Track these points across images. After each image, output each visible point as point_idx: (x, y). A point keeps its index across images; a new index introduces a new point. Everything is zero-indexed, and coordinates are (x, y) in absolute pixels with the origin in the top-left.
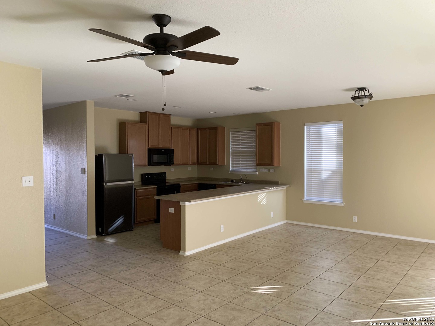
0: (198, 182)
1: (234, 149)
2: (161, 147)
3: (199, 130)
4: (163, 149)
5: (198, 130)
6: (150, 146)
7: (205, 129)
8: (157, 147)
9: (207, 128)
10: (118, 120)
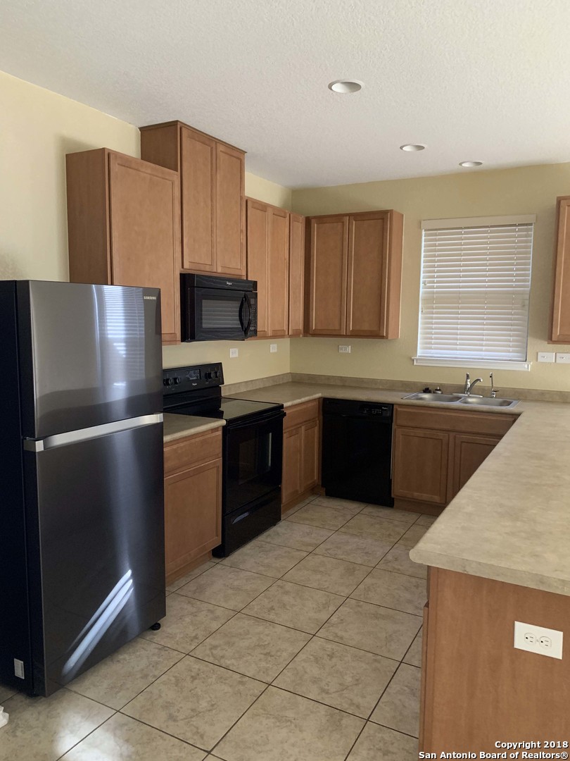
0: (318, 395)
1: (433, 287)
2: (219, 271)
3: (313, 221)
4: (230, 280)
5: (308, 222)
6: (186, 266)
7: (338, 218)
8: (208, 268)
9: (349, 215)
10: (64, 141)
